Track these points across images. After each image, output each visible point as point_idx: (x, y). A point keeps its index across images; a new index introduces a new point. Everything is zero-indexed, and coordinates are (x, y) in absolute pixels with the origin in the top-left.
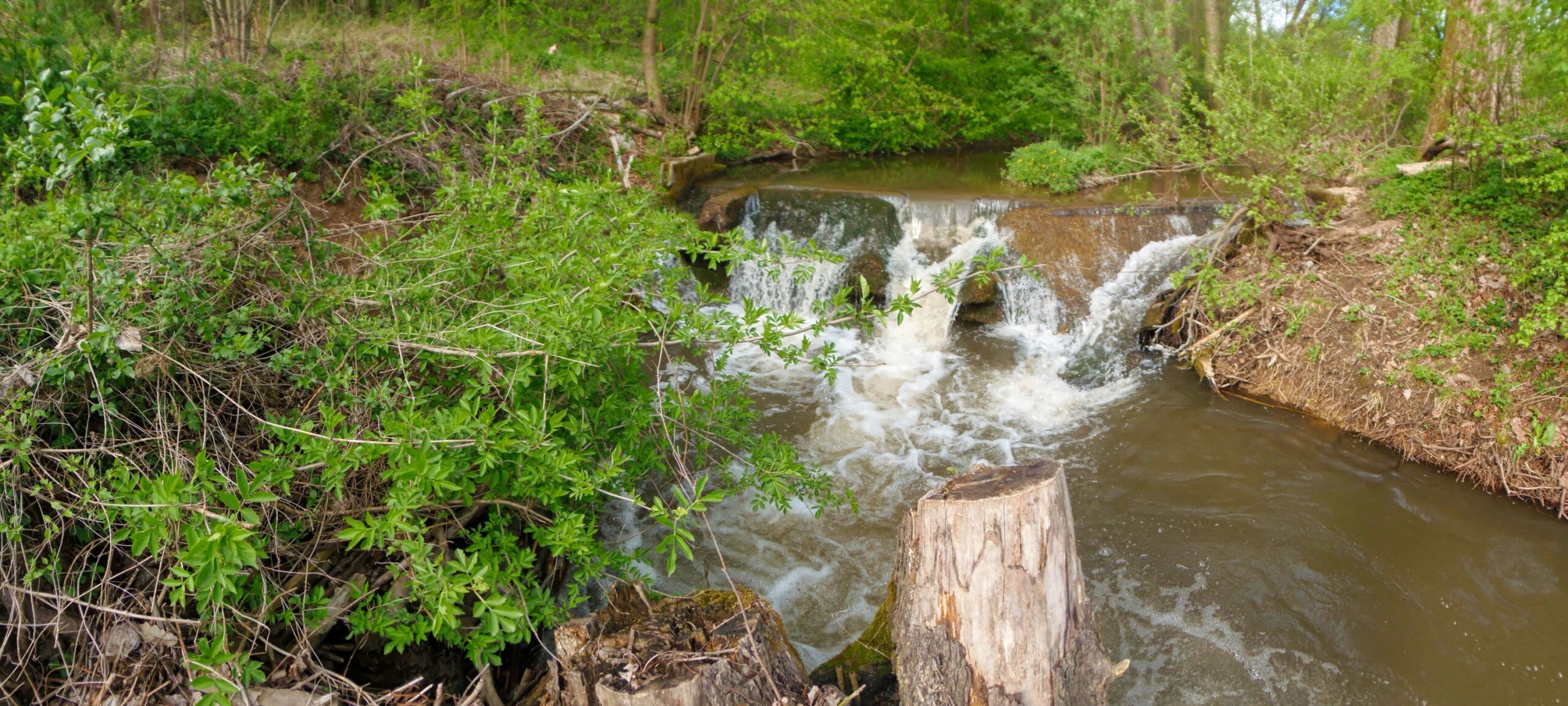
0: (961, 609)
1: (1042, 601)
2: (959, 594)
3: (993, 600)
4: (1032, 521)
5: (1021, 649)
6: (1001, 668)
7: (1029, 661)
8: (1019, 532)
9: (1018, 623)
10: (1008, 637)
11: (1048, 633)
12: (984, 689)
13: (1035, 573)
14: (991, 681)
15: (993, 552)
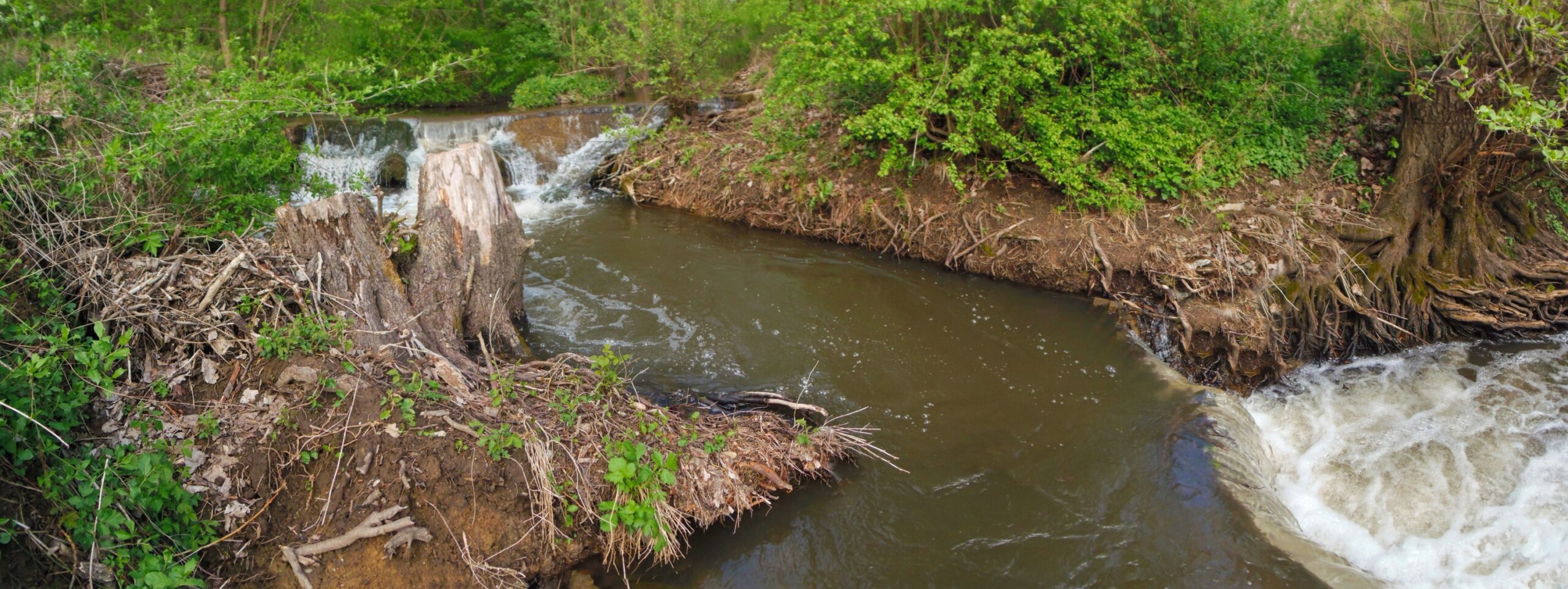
0: (448, 193)
1: (484, 190)
2: (446, 187)
3: (461, 188)
4: (474, 156)
5: (476, 213)
6: (467, 219)
7: (480, 218)
8: (468, 159)
9: (474, 197)
10: (470, 204)
11: (489, 205)
12: (460, 228)
13: (478, 177)
14: (463, 223)
15: (458, 168)
